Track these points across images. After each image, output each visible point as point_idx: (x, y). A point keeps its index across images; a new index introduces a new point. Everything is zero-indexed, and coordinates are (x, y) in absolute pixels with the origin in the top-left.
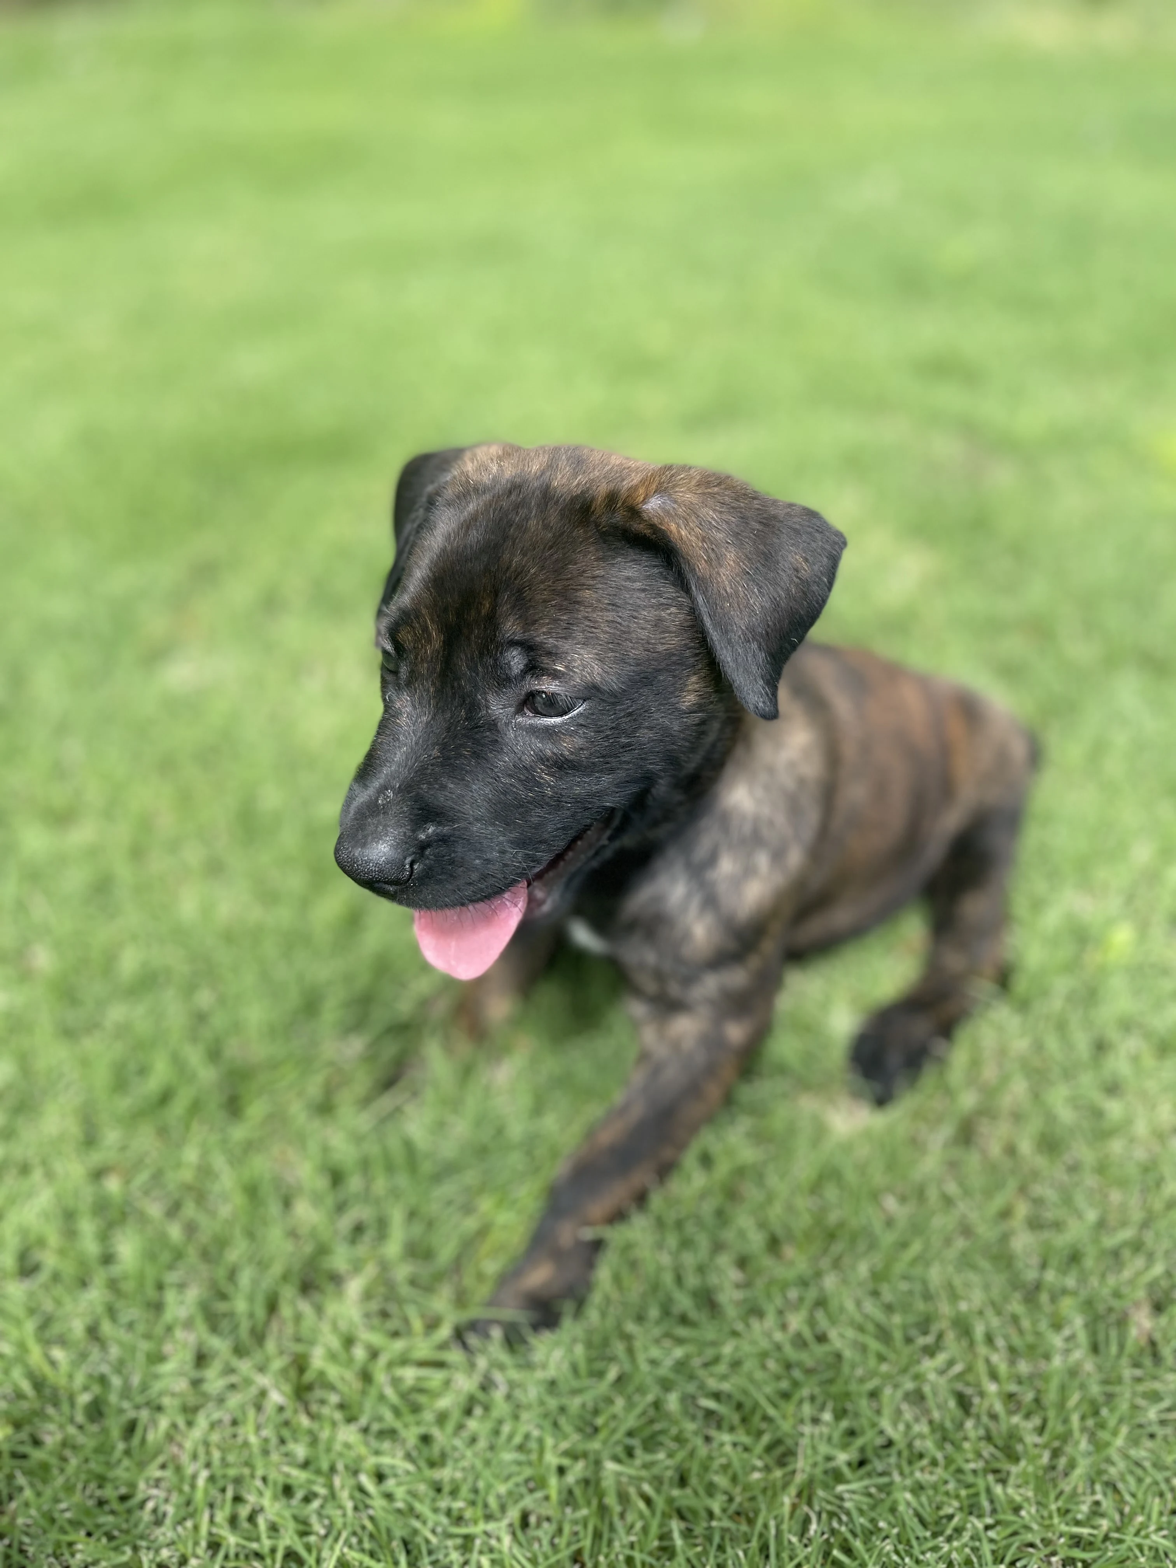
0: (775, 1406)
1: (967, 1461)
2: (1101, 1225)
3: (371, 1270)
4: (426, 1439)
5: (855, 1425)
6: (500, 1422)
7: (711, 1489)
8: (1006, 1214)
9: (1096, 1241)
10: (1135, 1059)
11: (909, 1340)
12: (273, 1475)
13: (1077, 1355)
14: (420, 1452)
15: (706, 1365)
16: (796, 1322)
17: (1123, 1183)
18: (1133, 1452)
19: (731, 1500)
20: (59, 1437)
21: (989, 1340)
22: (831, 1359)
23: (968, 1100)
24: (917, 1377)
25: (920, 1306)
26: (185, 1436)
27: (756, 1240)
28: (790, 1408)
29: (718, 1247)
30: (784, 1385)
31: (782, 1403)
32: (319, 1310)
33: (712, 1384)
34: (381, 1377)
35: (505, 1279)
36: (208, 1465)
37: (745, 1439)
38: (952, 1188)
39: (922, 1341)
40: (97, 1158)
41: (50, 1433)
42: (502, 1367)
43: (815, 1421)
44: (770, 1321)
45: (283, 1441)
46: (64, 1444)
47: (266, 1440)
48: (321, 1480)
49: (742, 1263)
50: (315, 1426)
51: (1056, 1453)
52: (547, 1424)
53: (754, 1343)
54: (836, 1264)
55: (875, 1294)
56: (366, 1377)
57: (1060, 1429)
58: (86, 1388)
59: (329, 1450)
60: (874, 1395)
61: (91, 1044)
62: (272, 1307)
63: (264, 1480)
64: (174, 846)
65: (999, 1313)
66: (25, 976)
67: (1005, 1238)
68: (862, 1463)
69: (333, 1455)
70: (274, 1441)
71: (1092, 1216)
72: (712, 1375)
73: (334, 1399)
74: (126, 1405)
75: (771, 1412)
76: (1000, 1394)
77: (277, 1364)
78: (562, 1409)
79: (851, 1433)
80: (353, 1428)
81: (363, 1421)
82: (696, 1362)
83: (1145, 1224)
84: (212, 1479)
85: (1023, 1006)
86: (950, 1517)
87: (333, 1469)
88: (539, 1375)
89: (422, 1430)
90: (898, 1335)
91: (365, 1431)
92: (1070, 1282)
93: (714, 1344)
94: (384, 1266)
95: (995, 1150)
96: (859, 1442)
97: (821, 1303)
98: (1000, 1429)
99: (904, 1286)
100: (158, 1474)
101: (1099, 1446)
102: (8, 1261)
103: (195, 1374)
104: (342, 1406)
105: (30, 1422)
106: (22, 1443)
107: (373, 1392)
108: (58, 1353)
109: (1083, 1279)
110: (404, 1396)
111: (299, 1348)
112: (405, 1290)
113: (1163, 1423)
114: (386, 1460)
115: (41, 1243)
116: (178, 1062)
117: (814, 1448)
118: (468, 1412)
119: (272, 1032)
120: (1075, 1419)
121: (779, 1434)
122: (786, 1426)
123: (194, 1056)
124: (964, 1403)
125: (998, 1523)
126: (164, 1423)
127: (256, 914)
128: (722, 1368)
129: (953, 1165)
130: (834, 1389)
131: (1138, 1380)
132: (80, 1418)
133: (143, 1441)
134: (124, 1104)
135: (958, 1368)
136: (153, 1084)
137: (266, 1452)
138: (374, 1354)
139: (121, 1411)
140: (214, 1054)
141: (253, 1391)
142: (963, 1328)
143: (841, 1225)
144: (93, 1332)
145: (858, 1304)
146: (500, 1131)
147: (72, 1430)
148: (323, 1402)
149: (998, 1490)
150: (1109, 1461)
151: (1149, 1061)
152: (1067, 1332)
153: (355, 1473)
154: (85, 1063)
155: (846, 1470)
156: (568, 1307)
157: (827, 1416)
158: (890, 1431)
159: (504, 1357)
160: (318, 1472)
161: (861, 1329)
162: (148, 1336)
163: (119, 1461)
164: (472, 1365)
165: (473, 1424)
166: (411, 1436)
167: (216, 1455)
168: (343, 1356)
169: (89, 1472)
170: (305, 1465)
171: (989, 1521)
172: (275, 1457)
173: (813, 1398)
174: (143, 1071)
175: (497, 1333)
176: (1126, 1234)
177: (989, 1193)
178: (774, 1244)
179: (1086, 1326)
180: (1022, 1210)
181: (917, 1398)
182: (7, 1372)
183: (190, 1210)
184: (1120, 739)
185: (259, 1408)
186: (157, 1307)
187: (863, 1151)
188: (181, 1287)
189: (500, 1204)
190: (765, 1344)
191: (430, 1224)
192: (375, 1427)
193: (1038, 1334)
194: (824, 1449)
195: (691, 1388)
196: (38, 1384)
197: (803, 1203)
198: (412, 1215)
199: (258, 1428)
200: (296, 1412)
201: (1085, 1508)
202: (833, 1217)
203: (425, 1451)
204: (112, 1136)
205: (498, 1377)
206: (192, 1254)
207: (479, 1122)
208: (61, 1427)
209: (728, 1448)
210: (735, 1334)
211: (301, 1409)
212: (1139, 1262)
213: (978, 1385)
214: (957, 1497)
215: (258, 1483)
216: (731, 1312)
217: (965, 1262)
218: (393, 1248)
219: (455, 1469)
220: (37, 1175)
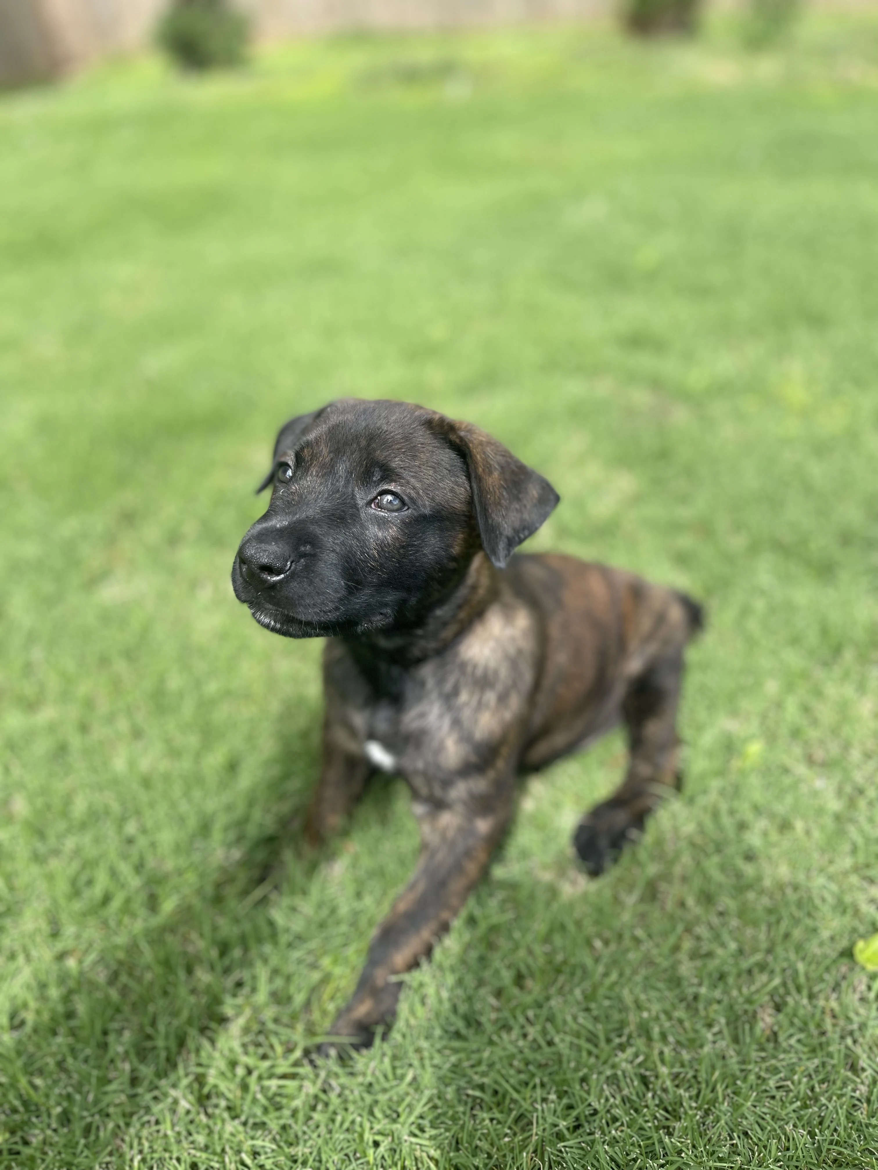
0: (518, 1091)
1: (647, 1121)
2: (741, 952)
3: (248, 1012)
4: (284, 1128)
5: (573, 1101)
6: (335, 1113)
7: (475, 1151)
8: (676, 949)
9: (736, 964)
10: (765, 834)
11: (609, 1041)
12: (184, 1156)
13: (722, 1044)
14: (281, 1136)
15: (472, 1066)
16: (533, 1032)
17: (755, 924)
18: (757, 1110)
19: (490, 1157)
20: (41, 1138)
21: (664, 1036)
22: (555, 1057)
23: (652, 869)
24: (614, 1066)
25: (616, 1016)
26: (125, 1133)
27: (507, 976)
28: (528, 1093)
29: (481, 983)
30: (523, 1077)
31: (523, 1090)
32: (213, 1042)
33: (477, 1079)
34: (254, 1086)
35: (340, 1014)
36: (141, 1152)
37: (498, 1115)
38: (640, 933)
39: (617, 1041)
40: (59, 946)
41: (35, 1136)
42: (337, 1075)
43: (544, 1100)
44: (515, 1033)
45: (190, 1134)
46: (44, 1142)
47: (179, 1133)
48: (216, 1158)
49: (499, 993)
50: (211, 1123)
51: (707, 1112)
52: (365, 1114)
53: (504, 1049)
54: (561, 991)
55: (587, 1010)
56: (245, 1087)
57: (711, 1096)
58: (59, 1104)
59: (220, 1138)
60: (584, 1080)
61: (54, 864)
62: (181, 1043)
63: (178, 1160)
64: (110, 719)
65: (670, 1018)
66: (9, 819)
67: (674, 967)
68: (577, 1127)
69: (224, 1141)
70: (184, 1133)
71: (733, 946)
72: (476, 1073)
73: (223, 1103)
74: (85, 1114)
75: (515, 1096)
76: (670, 1074)
77: (185, 1082)
78: (376, 1102)
79: (570, 1107)
80: (236, 1122)
81: (243, 1118)
82: (466, 1064)
83: (770, 951)
84: (144, 1160)
85: (691, 801)
86: (635, 1160)
87: (223, 1150)
88: (360, 1079)
89: (282, 1122)
90: (602, 1037)
91: (245, 1124)
92: (717, 994)
93: (478, 1051)
94: (257, 1010)
95: (670, 905)
96: (574, 1113)
97: (551, 1019)
98: (668, 1098)
99: (607, 1003)
100: (108, 1159)
101: (736, 1107)
102: (4, 1020)
103: (130, 1092)
104: (229, 1108)
105: (22, 1129)
106: (16, 1143)
107: (249, 1098)
108: (38, 1081)
109: (725, 992)
110: (270, 1099)
111: (200, 1070)
112: (271, 1026)
113: (778, 1088)
114: (259, 1143)
115: (25, 1006)
116: (113, 873)
117: (544, 1119)
118: (313, 1108)
119: (178, 849)
120: (720, 1089)
121: (522, 1110)
122: (526, 1105)
123: (125, 869)
124: (645, 1081)
125: (667, 1162)
126: (111, 1125)
127: (164, 765)
128: (483, 1068)
129: (643, 916)
130: (557, 1078)
131: (763, 1059)
132: (54, 1125)
133: (97, 1137)
134: (77, 906)
135: (641, 1058)
136: (98, 891)
137: (179, 1142)
138: (249, 1072)
139: (83, 1118)
140: (139, 868)
141: (170, 1100)
142: (645, 1031)
143: (565, 962)
144: (61, 1065)
145: (575, 1018)
146: (333, 911)
147: (49, 1132)
148: (216, 1106)
149: (667, 1140)
150: (743, 1116)
151: (774, 836)
152: (715, 1029)
153: (239, 1152)
154: (50, 878)
155: (566, 1132)
156: (379, 1030)
157: (553, 1097)
158: (595, 1105)
159: (336, 1069)
160: (214, 1153)
161: (578, 1035)
162: (99, 1067)
163: (82, 1152)
164: (317, 1076)
165: (316, 1116)
166: (274, 1126)
167: (146, 1145)
168: (229, 1075)
169: (62, 1160)
170: (206, 1148)
171: (662, 1161)
172: (185, 1144)
173: (543, 1085)
174: (90, 883)
175: (333, 1052)
176: (758, 957)
177: (665, 934)
178: (519, 979)
179: (728, 1024)
180: (687, 945)
181: (613, 1080)
182: (4, 1095)
183: (124, 978)
184: (759, 605)
185: (173, 1111)
186: (104, 1046)
187: (580, 911)
188: (120, 1032)
189: (335, 962)
190: (512, 1049)
191: (288, 979)
192: (251, 1121)
193: (696, 1031)
194: (550, 1119)
195: (462, 1083)
196: (26, 1103)
197: (539, 949)
198: (275, 972)
199: (173, 1125)
200: (198, 1113)
201: (725, 1150)
202: (559, 958)
203: (285, 1137)
204: (69, 930)
205: (334, 1083)
206: (126, 1009)
207: (320, 906)
208: (43, 1130)
209: (487, 1122)
210: (491, 1043)
211: (202, 1110)
212: (764, 978)
213: (654, 1069)
214: (640, 1146)
215: (174, 1162)
216: (489, 1028)
217: (647, 985)
218: (262, 997)
219: (305, 1146)
220: (21, 959)
